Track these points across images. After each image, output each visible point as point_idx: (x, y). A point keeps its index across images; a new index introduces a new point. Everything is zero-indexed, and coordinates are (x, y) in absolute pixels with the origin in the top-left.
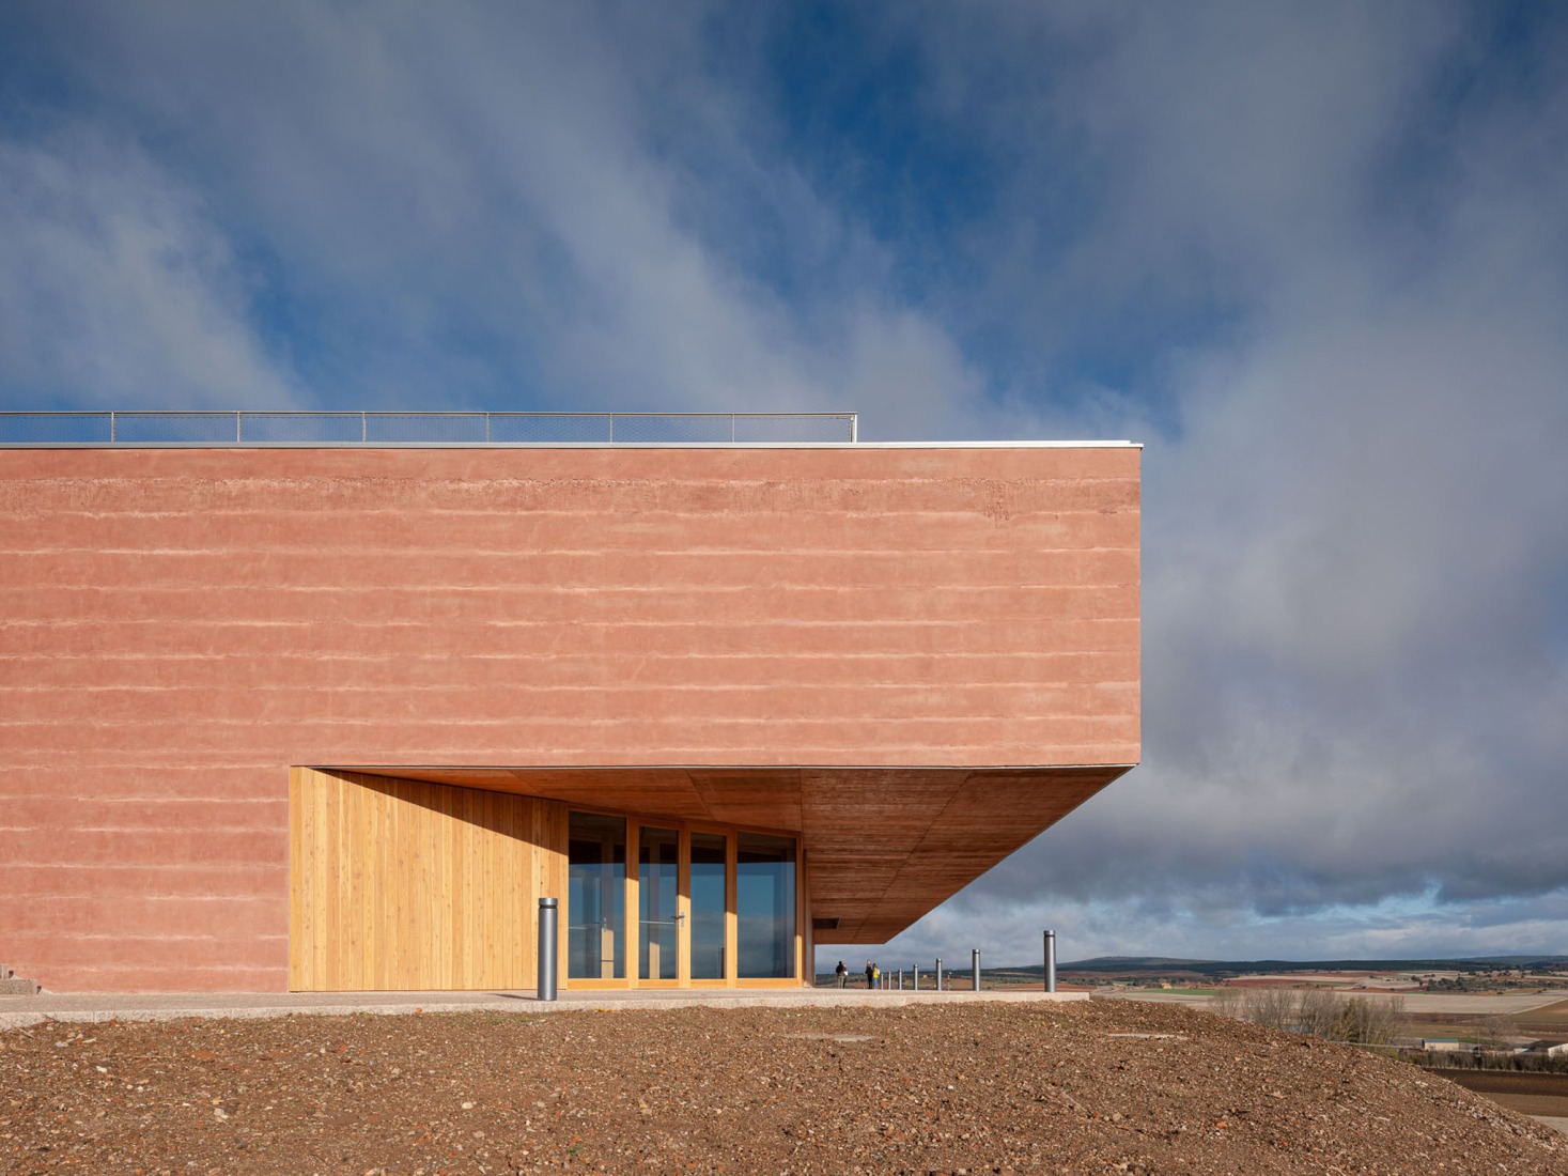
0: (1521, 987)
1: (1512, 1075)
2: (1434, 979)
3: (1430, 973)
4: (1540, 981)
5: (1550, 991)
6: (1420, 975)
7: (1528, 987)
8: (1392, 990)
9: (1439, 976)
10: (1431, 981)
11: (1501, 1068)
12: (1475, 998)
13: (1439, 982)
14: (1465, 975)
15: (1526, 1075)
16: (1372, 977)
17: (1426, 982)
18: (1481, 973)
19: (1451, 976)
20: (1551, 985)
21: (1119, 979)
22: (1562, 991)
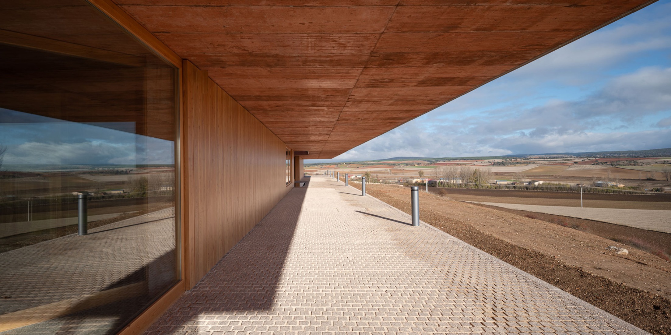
0: (521, 164)
1: (525, 191)
2: (495, 162)
3: (494, 160)
4: (526, 162)
5: (530, 165)
6: (491, 160)
7: (523, 164)
9: (497, 161)
10: (494, 163)
11: (521, 189)
12: (508, 167)
13: (497, 163)
14: (504, 160)
16: (476, 162)
17: (492, 163)
18: (509, 160)
19: (500, 161)
20: (530, 163)
21: (402, 164)
22: (533, 165)
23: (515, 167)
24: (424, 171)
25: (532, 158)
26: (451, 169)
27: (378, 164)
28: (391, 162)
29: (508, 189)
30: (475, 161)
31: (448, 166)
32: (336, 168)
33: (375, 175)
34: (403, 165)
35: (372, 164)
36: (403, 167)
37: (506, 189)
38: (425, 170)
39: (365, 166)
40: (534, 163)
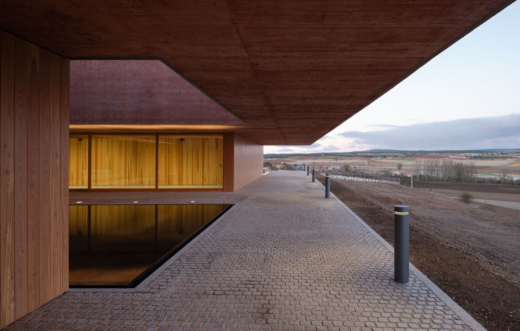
1: (510, 187)
2: (472, 156)
3: (470, 154)
4: (504, 156)
5: (507, 159)
6: (467, 154)
7: (500, 158)
8: (461, 159)
9: (473, 155)
10: (471, 156)
11: (507, 184)
12: (486, 161)
13: (473, 157)
14: (480, 154)
15: (514, 187)
16: (453, 155)
17: (469, 157)
18: (485, 154)
19: (477, 155)
20: (507, 157)
21: (379, 156)
22: (511, 159)
23: (493, 161)
24: (402, 163)
25: (508, 152)
26: (432, 162)
27: (355, 156)
28: (368, 154)
29: (492, 184)
30: (451, 155)
31: (429, 159)
32: (314, 159)
33: (353, 166)
34: (380, 158)
35: (350, 156)
36: (381, 159)
37: (490, 184)
38: (404, 162)
39: (343, 157)
40: (511, 158)
